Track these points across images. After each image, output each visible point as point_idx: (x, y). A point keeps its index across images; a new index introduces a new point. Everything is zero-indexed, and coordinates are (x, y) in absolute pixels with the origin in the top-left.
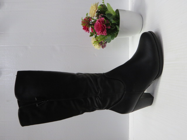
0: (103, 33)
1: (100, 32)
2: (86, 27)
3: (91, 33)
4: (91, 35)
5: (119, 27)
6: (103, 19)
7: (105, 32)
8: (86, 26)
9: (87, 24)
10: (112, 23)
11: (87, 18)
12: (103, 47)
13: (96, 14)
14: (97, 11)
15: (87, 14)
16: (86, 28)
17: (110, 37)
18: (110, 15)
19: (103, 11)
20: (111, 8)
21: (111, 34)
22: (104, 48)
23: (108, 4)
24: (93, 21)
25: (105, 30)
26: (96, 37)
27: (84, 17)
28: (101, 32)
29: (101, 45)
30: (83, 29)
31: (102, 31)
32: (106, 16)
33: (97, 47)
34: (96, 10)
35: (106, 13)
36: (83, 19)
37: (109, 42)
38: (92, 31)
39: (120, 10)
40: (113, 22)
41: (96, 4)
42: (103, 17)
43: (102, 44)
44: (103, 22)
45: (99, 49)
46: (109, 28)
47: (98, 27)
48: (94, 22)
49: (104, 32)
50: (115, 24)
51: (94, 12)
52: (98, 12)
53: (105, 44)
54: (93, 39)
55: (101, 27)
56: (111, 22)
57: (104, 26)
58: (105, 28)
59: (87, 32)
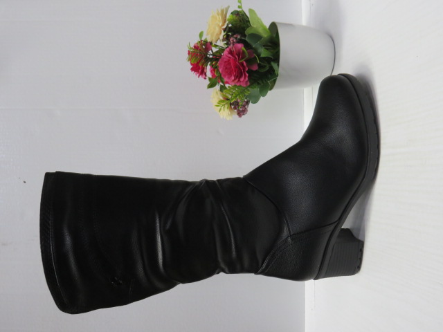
0: (239, 80)
1: (233, 78)
2: (200, 65)
3: (210, 79)
4: (211, 85)
5: (278, 65)
6: (241, 46)
7: (245, 78)
8: (198, 63)
9: (201, 57)
10: (262, 55)
11: (202, 45)
12: (240, 114)
13: (223, 33)
14: (226, 28)
15: (201, 35)
16: (198, 69)
17: (256, 90)
18: (256, 37)
19: (239, 27)
20: (259, 21)
21: (258, 84)
22: (243, 116)
23: (251, 11)
24: (215, 50)
25: (245, 76)
26: (222, 88)
27: (195, 40)
28: (235, 79)
29: (235, 108)
30: (192, 69)
31: (238, 77)
32: (247, 39)
33: (226, 114)
34: (223, 25)
35: (248, 32)
36: (192, 46)
37: (255, 102)
38: (213, 75)
39: (280, 23)
40: (264, 53)
41: (222, 11)
42: (240, 41)
43: (239, 108)
44: (240, 54)
45: (229, 118)
46: (255, 68)
47: (228, 67)
48: (217, 52)
49: (242, 79)
50: (268, 60)
51: (217, 29)
52: (228, 29)
53: (244, 106)
54: (215, 94)
55: (236, 67)
56: (259, 55)
57: (242, 64)
58: (244, 69)
59: (201, 78)
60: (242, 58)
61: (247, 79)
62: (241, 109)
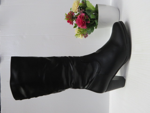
1: (81, 26)
2: (70, 21)
4: (75, 27)
6: (84, 14)
7: (85, 26)
9: (70, 17)
10: (91, 18)
12: (85, 37)
15: (71, 9)
17: (90, 30)
18: (90, 11)
25: (85, 25)
26: (79, 28)
28: (81, 27)
29: (83, 35)
30: (67, 22)
32: (86, 12)
33: (81, 37)
34: (78, 7)
35: (86, 9)
37: (90, 34)
38: (76, 23)
39: (99, 5)
42: (84, 12)
46: (89, 22)
47: (79, 22)
49: (84, 27)
50: (94, 19)
51: (76, 8)
52: (80, 7)
55: (82, 22)
57: (84, 21)
58: (85, 23)
59: (71, 25)
60: (84, 19)
61: (86, 26)
62: (85, 35)
